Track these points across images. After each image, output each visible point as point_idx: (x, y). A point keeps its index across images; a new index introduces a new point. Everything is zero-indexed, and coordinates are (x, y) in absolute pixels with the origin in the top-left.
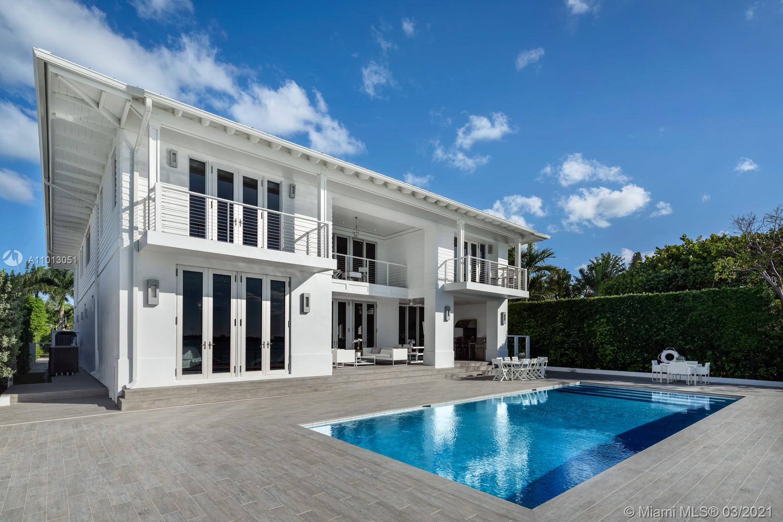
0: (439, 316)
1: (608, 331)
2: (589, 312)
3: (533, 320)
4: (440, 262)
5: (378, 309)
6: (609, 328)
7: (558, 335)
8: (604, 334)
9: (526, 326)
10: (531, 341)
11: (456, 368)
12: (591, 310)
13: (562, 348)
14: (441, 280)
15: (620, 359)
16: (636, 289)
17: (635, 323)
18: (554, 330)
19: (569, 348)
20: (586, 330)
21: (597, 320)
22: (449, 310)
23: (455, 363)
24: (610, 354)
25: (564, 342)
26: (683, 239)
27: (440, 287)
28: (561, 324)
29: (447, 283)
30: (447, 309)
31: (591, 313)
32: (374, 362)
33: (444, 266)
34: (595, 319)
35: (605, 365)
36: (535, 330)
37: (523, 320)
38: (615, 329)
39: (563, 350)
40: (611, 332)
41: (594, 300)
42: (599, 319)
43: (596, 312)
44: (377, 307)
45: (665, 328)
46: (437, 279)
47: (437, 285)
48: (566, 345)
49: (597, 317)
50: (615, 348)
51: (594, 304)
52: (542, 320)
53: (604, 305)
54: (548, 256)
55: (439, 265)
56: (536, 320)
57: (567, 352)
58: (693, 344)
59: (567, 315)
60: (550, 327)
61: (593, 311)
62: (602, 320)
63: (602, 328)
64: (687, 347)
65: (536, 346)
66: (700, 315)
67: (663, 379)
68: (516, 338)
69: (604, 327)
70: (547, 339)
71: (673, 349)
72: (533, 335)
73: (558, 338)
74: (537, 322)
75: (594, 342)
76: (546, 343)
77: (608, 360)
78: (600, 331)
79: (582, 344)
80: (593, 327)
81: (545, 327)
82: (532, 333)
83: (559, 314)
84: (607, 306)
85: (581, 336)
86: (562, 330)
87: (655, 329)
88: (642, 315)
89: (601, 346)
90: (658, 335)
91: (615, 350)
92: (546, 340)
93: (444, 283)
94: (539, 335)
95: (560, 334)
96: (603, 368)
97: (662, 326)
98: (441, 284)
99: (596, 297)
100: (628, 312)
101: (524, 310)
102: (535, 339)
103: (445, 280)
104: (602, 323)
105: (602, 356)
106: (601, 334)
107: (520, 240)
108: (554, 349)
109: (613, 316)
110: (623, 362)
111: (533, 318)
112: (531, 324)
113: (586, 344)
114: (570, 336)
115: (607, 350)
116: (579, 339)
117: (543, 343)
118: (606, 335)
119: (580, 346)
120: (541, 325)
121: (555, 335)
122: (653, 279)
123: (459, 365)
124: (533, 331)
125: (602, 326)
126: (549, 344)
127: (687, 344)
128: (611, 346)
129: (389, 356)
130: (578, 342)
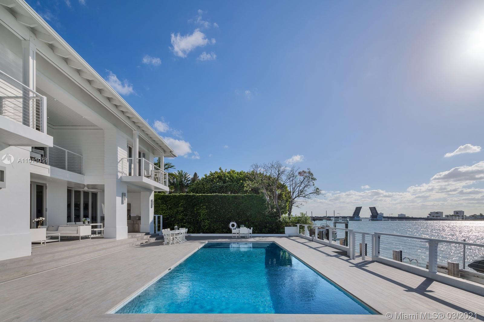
0: (119, 199)
1: (206, 213)
2: (197, 202)
3: (165, 206)
4: (119, 159)
5: (47, 190)
6: (207, 211)
7: (180, 214)
8: (204, 214)
9: (160, 209)
10: (163, 218)
11: (129, 238)
12: (198, 201)
13: (182, 222)
14: (120, 172)
15: (212, 227)
16: (207, 191)
17: (219, 209)
18: (177, 212)
19: (186, 222)
20: (196, 212)
21: (201, 207)
22: (125, 196)
23: (128, 235)
24: (207, 225)
25: (183, 219)
26: (220, 169)
27: (119, 177)
28: (182, 208)
29: (124, 175)
30: (123, 195)
31: (198, 203)
32: (58, 239)
33: (121, 162)
34: (200, 206)
35: (205, 231)
36: (166, 212)
37: (158, 205)
38: (210, 212)
39: (183, 223)
40: (208, 213)
41: (199, 196)
42: (202, 206)
43: (201, 202)
44: (46, 189)
45: (231, 211)
46: (117, 171)
47: (117, 176)
48: (184, 221)
49: (201, 205)
50: (210, 222)
51: (200, 198)
52: (170, 206)
53: (204, 199)
54: (171, 167)
55: (118, 161)
56: (167, 206)
57: (185, 225)
58: (241, 219)
59: (185, 203)
60: (175, 210)
61: (200, 201)
62: (204, 207)
63: (203, 211)
64: (240, 220)
65: (166, 222)
66: (244, 206)
67: (237, 236)
68: (157, 216)
69: (205, 211)
70: (174, 217)
71: (234, 222)
72: (165, 214)
73: (180, 217)
74: (168, 206)
75: (199, 218)
76: (173, 219)
77: (206, 228)
78: (203, 213)
79: (193, 220)
80: (199, 210)
81: (172, 210)
82: (164, 214)
83: (181, 203)
84: (206, 199)
85: (193, 216)
86: (182, 212)
87: (227, 212)
88: (222, 205)
89: (203, 221)
90: (228, 215)
91: (209, 223)
92: (172, 218)
93: (121, 175)
94: (168, 215)
95: (182, 214)
96: (204, 233)
97: (230, 211)
98: (120, 175)
99: (200, 194)
100: (216, 203)
101: (159, 199)
102: (166, 217)
103: (122, 173)
104: (204, 209)
105: (203, 226)
106: (203, 215)
107: (164, 154)
108: (177, 223)
109: (209, 205)
110: (213, 229)
111: (165, 204)
112: (164, 208)
113: (195, 220)
114: (187, 215)
115: (206, 223)
116: (192, 217)
117: (171, 219)
118: (205, 215)
119: (192, 221)
120: (170, 208)
121: (178, 215)
122: (213, 187)
123: (130, 236)
124: (165, 212)
125: (204, 210)
126: (174, 220)
127: (239, 219)
128: (208, 221)
129: (76, 232)
130: (191, 219)
